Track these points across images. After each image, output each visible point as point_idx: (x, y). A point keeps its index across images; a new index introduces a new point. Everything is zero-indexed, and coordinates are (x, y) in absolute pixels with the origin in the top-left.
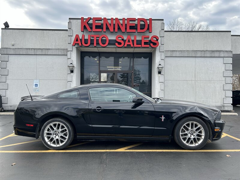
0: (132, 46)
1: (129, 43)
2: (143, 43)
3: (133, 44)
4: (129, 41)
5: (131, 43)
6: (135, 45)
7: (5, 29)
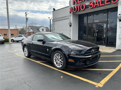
0: (98, 6)
1: (97, 5)
2: (106, 2)
3: (99, 5)
4: (97, 3)
5: (98, 4)
6: (101, 5)
7: (54, 11)
